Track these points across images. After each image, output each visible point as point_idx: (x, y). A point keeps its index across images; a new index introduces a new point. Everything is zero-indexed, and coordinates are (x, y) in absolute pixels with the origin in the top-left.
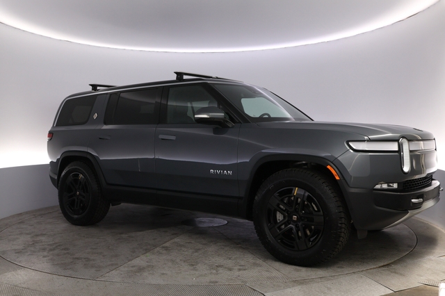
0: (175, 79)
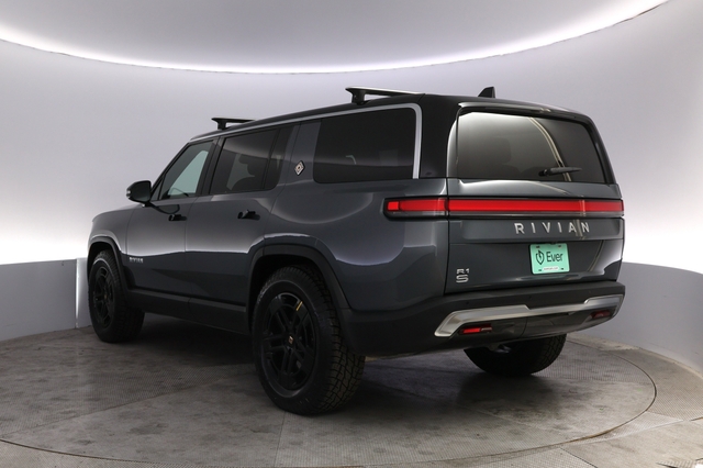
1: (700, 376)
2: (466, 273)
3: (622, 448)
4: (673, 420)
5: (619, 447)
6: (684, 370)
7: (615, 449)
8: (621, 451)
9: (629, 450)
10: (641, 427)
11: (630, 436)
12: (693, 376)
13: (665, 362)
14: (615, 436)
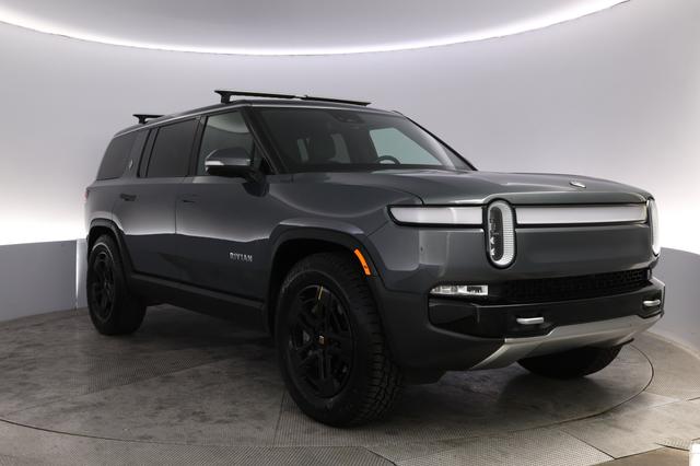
0: (219, 102)
1: (697, 356)
4: (670, 400)
6: (682, 351)
12: (691, 356)
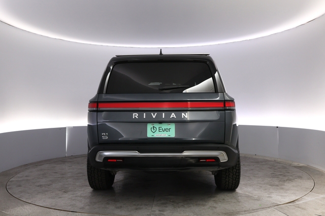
2: (106, 135)
3: (300, 208)
4: (322, 196)
5: (299, 207)
7: (297, 208)
8: (299, 209)
9: (303, 209)
10: (308, 199)
11: (303, 203)
13: (318, 171)
14: (297, 203)
